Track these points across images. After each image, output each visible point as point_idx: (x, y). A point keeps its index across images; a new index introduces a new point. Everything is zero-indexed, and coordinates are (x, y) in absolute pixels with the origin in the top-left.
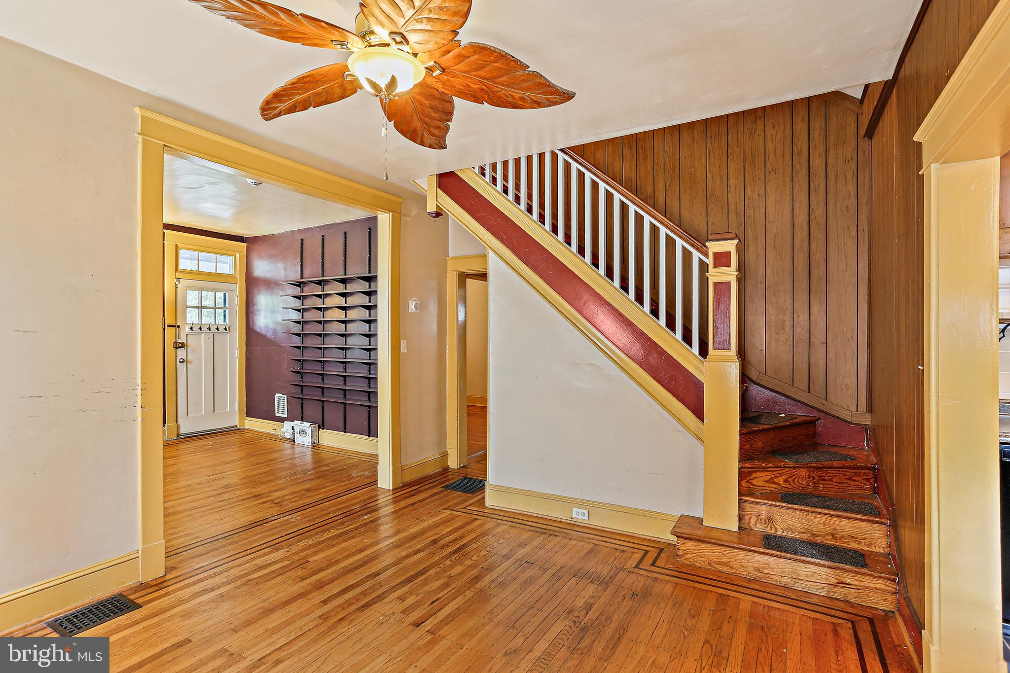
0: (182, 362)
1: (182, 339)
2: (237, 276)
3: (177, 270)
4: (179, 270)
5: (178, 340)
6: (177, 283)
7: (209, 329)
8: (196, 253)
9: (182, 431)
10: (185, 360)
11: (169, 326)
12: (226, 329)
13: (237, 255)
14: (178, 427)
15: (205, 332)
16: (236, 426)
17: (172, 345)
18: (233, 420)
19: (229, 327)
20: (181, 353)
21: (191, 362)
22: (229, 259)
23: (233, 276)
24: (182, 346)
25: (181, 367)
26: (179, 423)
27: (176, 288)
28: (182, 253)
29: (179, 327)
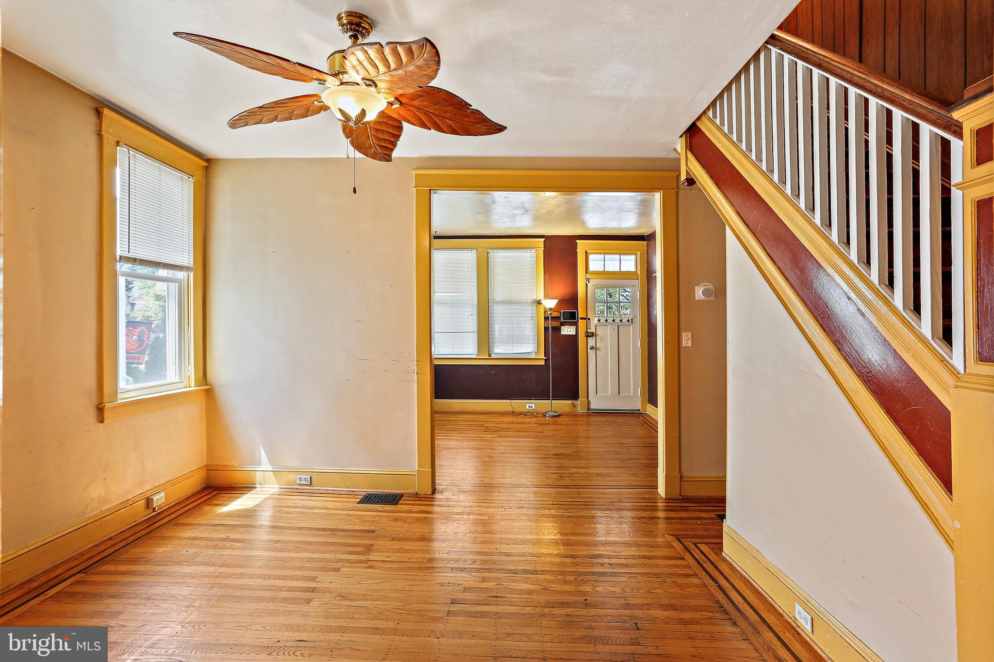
0: (592, 348)
1: (592, 330)
2: (639, 273)
3: (587, 272)
4: (589, 272)
5: (589, 331)
6: (587, 283)
7: (614, 321)
8: (603, 256)
9: (593, 406)
10: (595, 347)
11: (581, 319)
12: (628, 321)
13: (639, 253)
14: (589, 403)
15: (610, 324)
16: (639, 410)
17: (584, 334)
18: (637, 405)
19: (632, 319)
20: (591, 342)
21: (599, 349)
22: (633, 257)
23: (635, 273)
24: (592, 335)
25: (591, 353)
26: (590, 399)
27: (587, 287)
28: (591, 257)
29: (589, 319)
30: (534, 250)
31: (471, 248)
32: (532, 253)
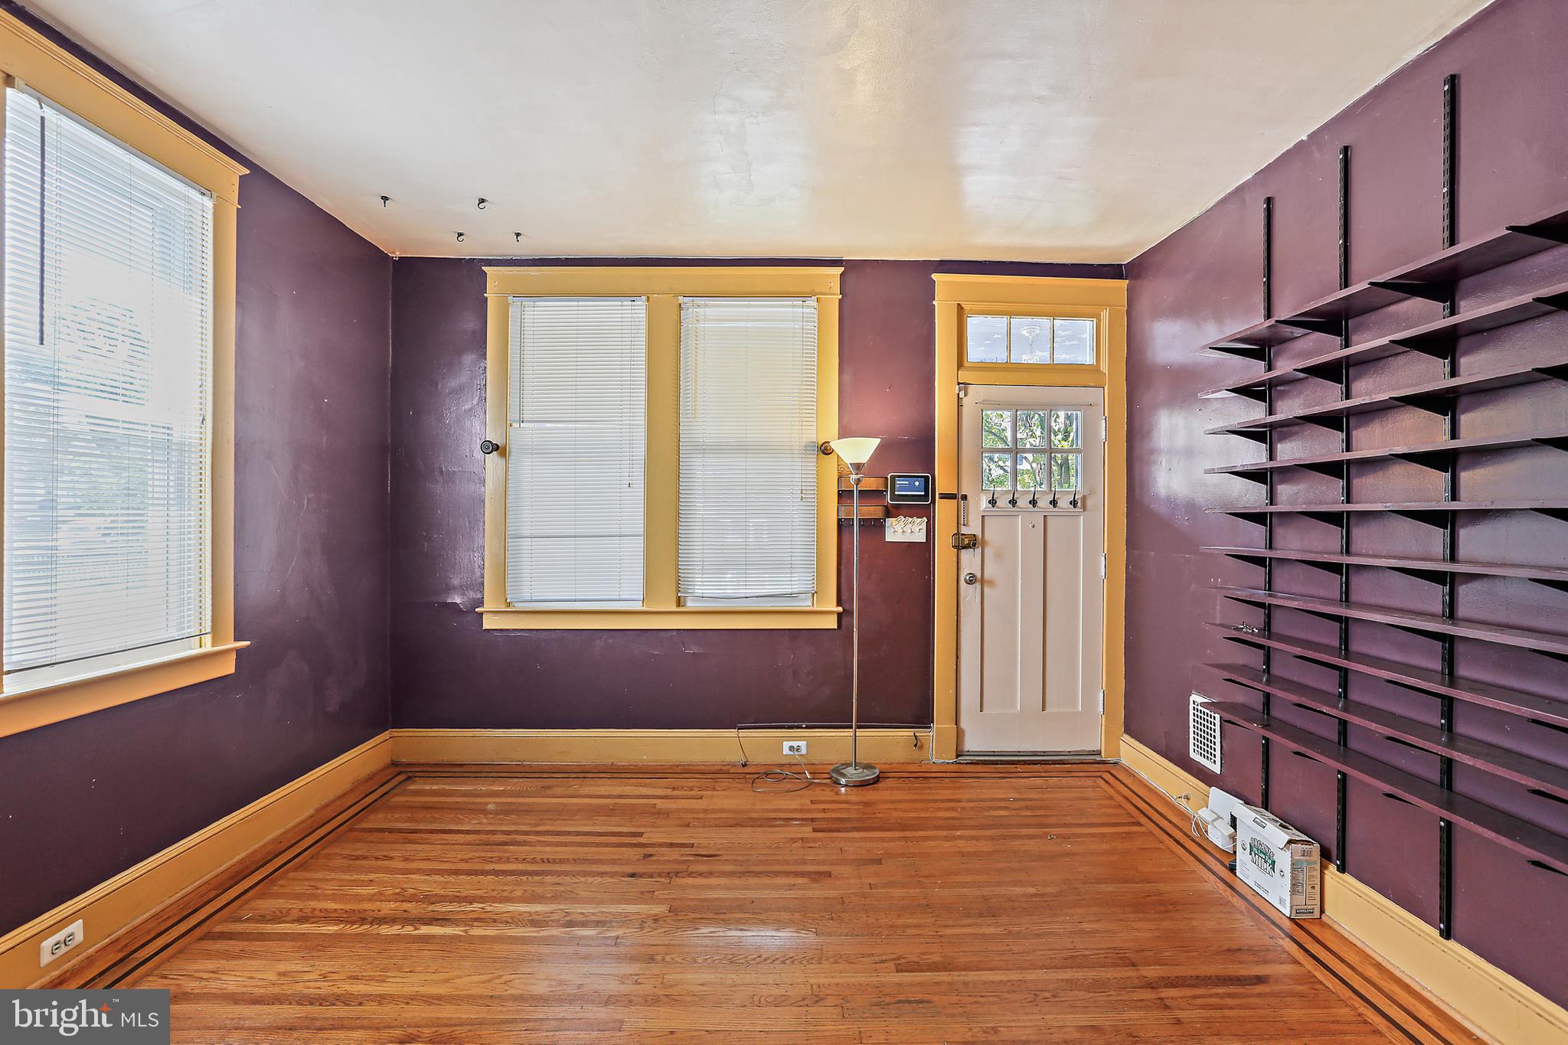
0: (972, 579)
1: (973, 528)
2: (1104, 367)
3: (960, 364)
4: (966, 364)
5: (964, 530)
6: (962, 395)
7: (1034, 502)
8: (1005, 319)
9: (971, 744)
10: (979, 576)
11: (944, 496)
12: (1074, 503)
13: (1105, 315)
14: (960, 734)
15: (1024, 511)
16: (1099, 753)
17: (950, 541)
18: (1093, 740)
19: (1084, 499)
20: (970, 561)
21: (991, 583)
22: (1087, 326)
23: (1094, 369)
24: (973, 543)
25: (969, 593)
26: (963, 724)
27: (960, 406)
28: (973, 323)
29: (965, 497)
30: (812, 302)
31: (633, 296)
32: (805, 310)
